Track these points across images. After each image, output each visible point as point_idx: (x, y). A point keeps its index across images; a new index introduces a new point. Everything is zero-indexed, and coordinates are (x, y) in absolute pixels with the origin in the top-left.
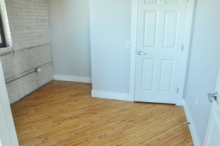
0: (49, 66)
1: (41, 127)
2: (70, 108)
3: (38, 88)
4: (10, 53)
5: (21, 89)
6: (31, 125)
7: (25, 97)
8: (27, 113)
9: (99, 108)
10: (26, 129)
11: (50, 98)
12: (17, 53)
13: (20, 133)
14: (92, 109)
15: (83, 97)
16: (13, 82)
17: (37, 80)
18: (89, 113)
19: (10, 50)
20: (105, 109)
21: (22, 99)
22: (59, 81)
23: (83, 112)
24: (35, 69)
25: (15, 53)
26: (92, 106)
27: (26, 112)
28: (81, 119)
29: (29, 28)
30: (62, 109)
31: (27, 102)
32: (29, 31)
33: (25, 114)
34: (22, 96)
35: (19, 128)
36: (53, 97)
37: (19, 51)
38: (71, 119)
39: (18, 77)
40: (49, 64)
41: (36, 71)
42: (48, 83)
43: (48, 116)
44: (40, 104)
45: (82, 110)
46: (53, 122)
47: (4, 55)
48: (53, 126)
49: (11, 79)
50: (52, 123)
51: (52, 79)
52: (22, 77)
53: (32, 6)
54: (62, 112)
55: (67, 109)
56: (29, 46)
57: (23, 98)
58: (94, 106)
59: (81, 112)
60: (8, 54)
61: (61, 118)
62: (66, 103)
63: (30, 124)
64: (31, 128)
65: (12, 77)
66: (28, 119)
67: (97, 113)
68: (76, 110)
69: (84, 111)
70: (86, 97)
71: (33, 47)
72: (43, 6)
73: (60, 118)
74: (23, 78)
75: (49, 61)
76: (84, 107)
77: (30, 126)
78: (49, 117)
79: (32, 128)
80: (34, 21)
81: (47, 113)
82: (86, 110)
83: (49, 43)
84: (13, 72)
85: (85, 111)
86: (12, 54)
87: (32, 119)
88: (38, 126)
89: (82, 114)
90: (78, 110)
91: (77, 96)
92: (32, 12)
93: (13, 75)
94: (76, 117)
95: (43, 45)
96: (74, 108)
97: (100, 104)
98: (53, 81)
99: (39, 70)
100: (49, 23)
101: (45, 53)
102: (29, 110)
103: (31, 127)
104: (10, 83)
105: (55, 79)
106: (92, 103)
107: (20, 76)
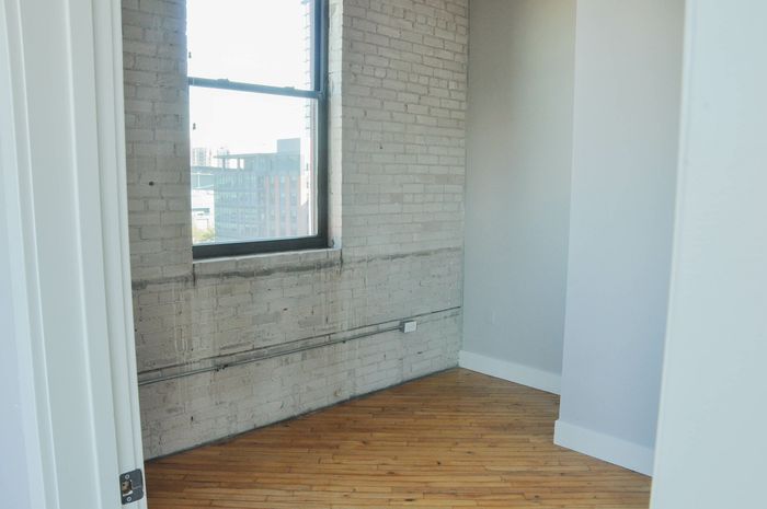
0: (448, 319)
1: (355, 495)
2: (464, 463)
3: (399, 381)
4: (331, 264)
5: (346, 373)
6: (333, 482)
7: (353, 398)
8: (337, 447)
9: (561, 484)
10: (315, 488)
11: (422, 417)
12: (352, 266)
13: (296, 493)
14: (537, 482)
15: (525, 437)
16: (326, 349)
17: (399, 357)
18: (518, 494)
19: (332, 257)
20: (579, 495)
21: (342, 403)
22: (471, 374)
23: (503, 485)
24: (398, 323)
25: (346, 267)
26: (538, 473)
27: (333, 443)
28: (483, 503)
29: (397, 198)
30: (439, 459)
31: (350, 415)
32: (396, 207)
33: (331, 447)
34: (345, 395)
35: (299, 478)
36: (433, 417)
37: (359, 262)
38: (453, 497)
39: (341, 336)
40: (449, 313)
41: (401, 329)
42: (437, 372)
43: (389, 468)
44: (384, 429)
45: (498, 478)
46: (395, 490)
47: (314, 268)
48: (390, 500)
49: (323, 340)
50: (390, 490)
51: (450, 364)
52: (354, 338)
53: (418, 137)
54: (437, 468)
55: (454, 463)
56: (392, 251)
57: (347, 400)
58: (545, 474)
59: (493, 482)
60: (325, 266)
61: (423, 485)
62: (460, 445)
63: (332, 477)
64: (328, 488)
65: (325, 333)
66: (331, 461)
67: (544, 501)
68: (481, 475)
69: (506, 481)
70: (533, 439)
71: (403, 256)
72: (449, 138)
73: (420, 485)
74: (357, 341)
75: (449, 305)
76: (513, 469)
77: (327, 482)
78: (391, 473)
79: (332, 489)
80: (417, 181)
81: (390, 461)
82: (512, 482)
83: (457, 249)
84: (330, 320)
85: (509, 485)
86: (337, 268)
87: (343, 466)
88: (347, 489)
89: (493, 491)
90: (486, 475)
91: (505, 429)
92: (413, 154)
93: (330, 329)
94: (470, 496)
95: (436, 252)
96: (479, 464)
97: (571, 474)
98: (455, 370)
99: (409, 327)
100: (465, 187)
101: (439, 276)
102: (346, 439)
103: (329, 485)
104: (316, 350)
105: (462, 365)
106: (546, 465)
107: (349, 334)
